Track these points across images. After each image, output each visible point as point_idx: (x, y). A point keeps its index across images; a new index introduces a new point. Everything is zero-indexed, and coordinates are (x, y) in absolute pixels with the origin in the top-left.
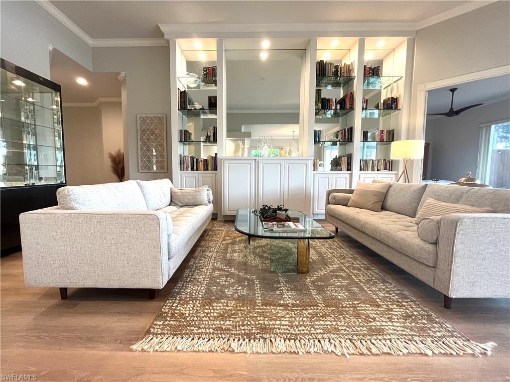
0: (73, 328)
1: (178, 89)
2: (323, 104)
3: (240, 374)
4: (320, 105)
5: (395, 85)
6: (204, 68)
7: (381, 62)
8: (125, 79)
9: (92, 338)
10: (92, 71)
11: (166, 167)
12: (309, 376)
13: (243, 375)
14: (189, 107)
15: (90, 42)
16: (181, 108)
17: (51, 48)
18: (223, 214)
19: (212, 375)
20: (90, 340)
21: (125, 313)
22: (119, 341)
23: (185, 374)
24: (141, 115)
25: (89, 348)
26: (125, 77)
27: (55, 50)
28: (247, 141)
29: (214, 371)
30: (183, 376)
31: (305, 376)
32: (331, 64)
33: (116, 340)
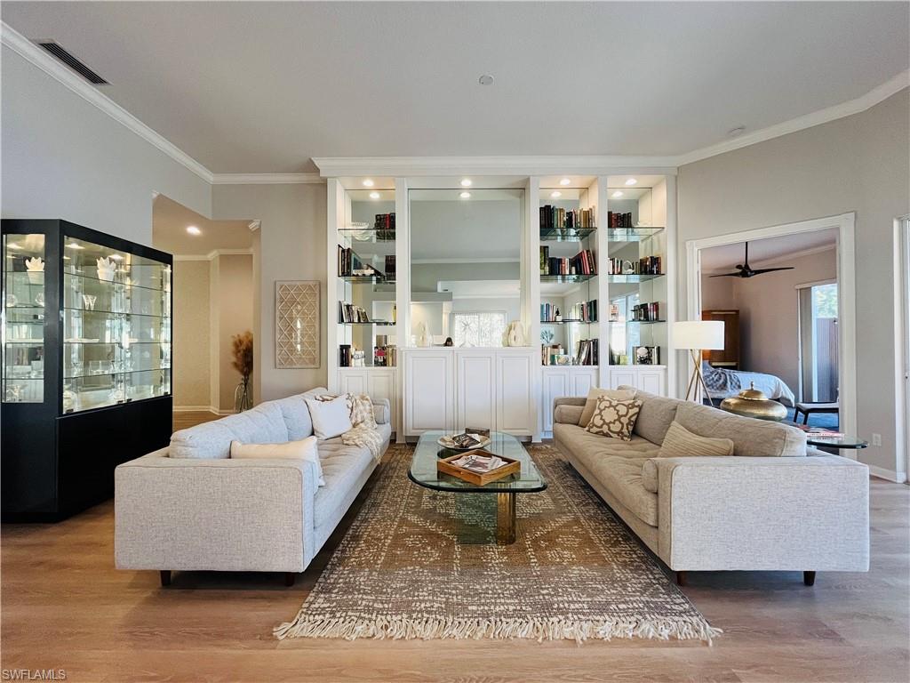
0: (195, 620)
1: (339, 246)
2: (553, 267)
3: (412, 674)
4: (547, 268)
5: (655, 238)
6: (377, 216)
7: (636, 203)
8: (259, 230)
9: (222, 635)
10: (210, 218)
11: (317, 360)
12: (495, 674)
13: (415, 675)
14: (354, 272)
15: (210, 177)
16: (343, 273)
17: (155, 196)
18: (404, 434)
19: (378, 676)
20: (221, 636)
21: (263, 598)
22: (259, 636)
23: (344, 676)
24: (282, 283)
25: (219, 646)
26: (260, 226)
27: (160, 196)
28: (446, 306)
29: (380, 671)
30: (342, 678)
31: (490, 674)
32: (562, 210)
33: (255, 635)
